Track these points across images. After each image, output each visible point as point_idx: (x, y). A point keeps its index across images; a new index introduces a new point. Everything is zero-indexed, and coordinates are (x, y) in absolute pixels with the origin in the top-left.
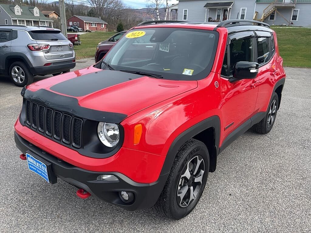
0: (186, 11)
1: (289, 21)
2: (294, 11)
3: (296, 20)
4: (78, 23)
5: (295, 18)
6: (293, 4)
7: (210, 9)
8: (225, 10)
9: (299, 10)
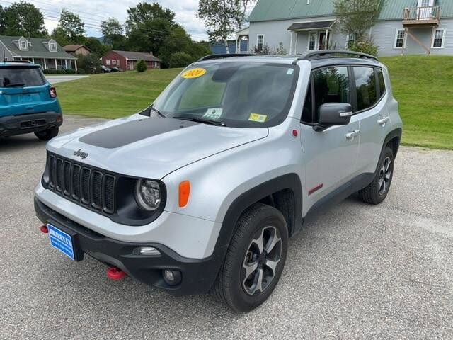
0: (261, 37)
1: (428, 49)
2: (437, 31)
3: (440, 46)
4: (118, 60)
5: (438, 43)
6: (435, 19)
7: (297, 32)
8: (322, 35)
9: (445, 30)
